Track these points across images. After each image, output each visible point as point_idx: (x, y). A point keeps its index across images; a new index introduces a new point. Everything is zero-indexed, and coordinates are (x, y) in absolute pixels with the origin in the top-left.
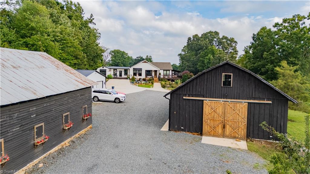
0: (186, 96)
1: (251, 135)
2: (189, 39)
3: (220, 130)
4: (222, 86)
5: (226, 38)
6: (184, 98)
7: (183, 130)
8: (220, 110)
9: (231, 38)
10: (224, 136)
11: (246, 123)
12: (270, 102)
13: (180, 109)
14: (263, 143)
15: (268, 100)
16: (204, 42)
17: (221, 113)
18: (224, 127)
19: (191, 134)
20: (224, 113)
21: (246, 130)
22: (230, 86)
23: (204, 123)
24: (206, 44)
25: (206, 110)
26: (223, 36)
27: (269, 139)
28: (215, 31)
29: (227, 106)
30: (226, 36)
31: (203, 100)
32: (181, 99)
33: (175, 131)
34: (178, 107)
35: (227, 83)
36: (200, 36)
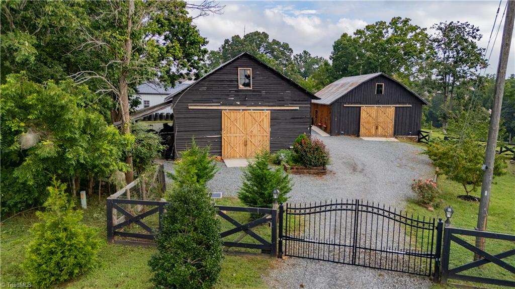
0: (346, 104)
1: (396, 133)
2: (227, 41)
3: (373, 131)
4: (376, 93)
5: (278, 43)
6: (345, 105)
7: (342, 134)
8: (374, 115)
9: (284, 43)
10: (376, 135)
11: (393, 124)
12: (411, 106)
13: (340, 116)
14: (405, 138)
15: (409, 104)
16: (250, 47)
17: (374, 117)
18: (377, 128)
19: (349, 137)
20: (377, 117)
21: (393, 129)
22: (382, 93)
23: (361, 126)
24: (253, 50)
25: (363, 115)
26: (274, 40)
27: (409, 134)
28: (263, 33)
29: (379, 111)
30: (277, 40)
31: (360, 107)
32: (342, 107)
33: (336, 135)
34: (339, 115)
35: (379, 92)
36: (242, 37)
